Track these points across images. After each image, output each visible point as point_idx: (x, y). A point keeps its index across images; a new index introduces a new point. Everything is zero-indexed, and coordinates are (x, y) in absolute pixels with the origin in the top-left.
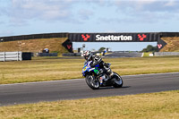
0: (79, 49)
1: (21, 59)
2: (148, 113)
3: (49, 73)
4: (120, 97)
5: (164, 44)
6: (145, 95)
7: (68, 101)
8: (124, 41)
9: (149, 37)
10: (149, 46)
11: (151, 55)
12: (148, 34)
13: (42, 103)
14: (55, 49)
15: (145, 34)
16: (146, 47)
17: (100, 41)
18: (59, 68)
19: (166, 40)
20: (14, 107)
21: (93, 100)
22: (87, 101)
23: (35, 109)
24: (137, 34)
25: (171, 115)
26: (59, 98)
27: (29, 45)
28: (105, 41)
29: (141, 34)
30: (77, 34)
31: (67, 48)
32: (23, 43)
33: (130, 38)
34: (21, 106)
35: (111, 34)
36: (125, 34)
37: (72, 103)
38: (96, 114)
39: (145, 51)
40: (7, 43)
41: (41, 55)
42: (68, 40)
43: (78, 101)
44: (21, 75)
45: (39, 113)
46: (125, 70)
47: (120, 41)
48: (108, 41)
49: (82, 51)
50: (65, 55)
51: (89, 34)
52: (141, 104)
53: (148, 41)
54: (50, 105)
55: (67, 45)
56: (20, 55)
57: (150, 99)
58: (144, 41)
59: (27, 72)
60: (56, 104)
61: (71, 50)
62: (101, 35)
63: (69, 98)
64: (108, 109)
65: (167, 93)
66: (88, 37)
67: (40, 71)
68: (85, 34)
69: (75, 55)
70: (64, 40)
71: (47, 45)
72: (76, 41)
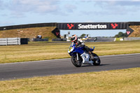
0: (65, 36)
1: (19, 43)
2: (118, 85)
3: (42, 54)
4: (97, 72)
5: (132, 31)
6: (116, 71)
7: (56, 76)
8: (100, 29)
9: (120, 26)
10: (120, 33)
11: (122, 39)
12: (119, 24)
13: (35, 78)
14: (47, 36)
15: (117, 23)
16: (117, 34)
17: (81, 29)
18: (49, 50)
19: (133, 28)
20: (14, 81)
21: (76, 75)
22: (71, 75)
23: (30, 83)
24: (110, 23)
25: (136, 86)
26: (49, 74)
27: (26, 32)
28: (85, 29)
29: (114, 23)
30: (64, 24)
31: (55, 35)
32: (21, 31)
33: (105, 26)
34: (19, 80)
36: (101, 24)
37: (59, 77)
38: (77, 86)
39: (117, 36)
40: (9, 31)
41: (35, 40)
42: (56, 29)
43: (64, 76)
44: (19, 56)
45: (33, 85)
46: (101, 51)
47: (97, 29)
48: (88, 29)
49: (67, 37)
50: (54, 40)
51: (73, 24)
52: (113, 78)
53: (119, 29)
54: (41, 79)
55: (56, 32)
56: (19, 41)
57: (120, 74)
58: (116, 28)
59: (24, 53)
60: (46, 79)
61: (59, 36)
63: (57, 73)
64: (87, 82)
66: (72, 26)
67: (34, 53)
68: (70, 24)
69: (62, 40)
70: (53, 28)
71: (40, 33)
72: (63, 29)
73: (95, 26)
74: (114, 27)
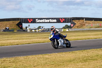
0: (26, 27)
2: (65, 63)
3: (9, 41)
4: (49, 54)
5: (75, 24)
6: (64, 53)
7: (19, 57)
8: (52, 22)
9: (66, 20)
10: (66, 25)
11: (67, 30)
12: (65, 19)
13: (4, 59)
14: (13, 27)
15: (64, 18)
16: (64, 26)
17: (38, 23)
18: (15, 38)
19: (76, 22)
21: (34, 56)
22: (30, 57)
24: (59, 18)
25: (78, 64)
26: (15, 56)
28: (41, 23)
29: (62, 19)
30: (25, 19)
31: (19, 27)
33: (55, 21)
35: (44, 19)
36: (52, 19)
37: (22, 58)
38: (35, 65)
39: (64, 28)
41: (4, 31)
42: (20, 22)
43: (25, 57)
45: (3, 64)
47: (50, 22)
48: (43, 23)
49: (28, 29)
50: (18, 31)
51: (32, 19)
52: (61, 59)
53: (66, 22)
54: (9, 59)
57: (66, 55)
58: (63, 22)
60: (12, 59)
61: (22, 28)
62: (39, 19)
63: (20, 55)
64: (42, 62)
65: (75, 52)
66: (32, 20)
67: (4, 40)
68: (30, 19)
69: (24, 31)
70: (17, 22)
71: (8, 25)
72: (25, 23)
73: (48, 21)
74: (62, 21)
